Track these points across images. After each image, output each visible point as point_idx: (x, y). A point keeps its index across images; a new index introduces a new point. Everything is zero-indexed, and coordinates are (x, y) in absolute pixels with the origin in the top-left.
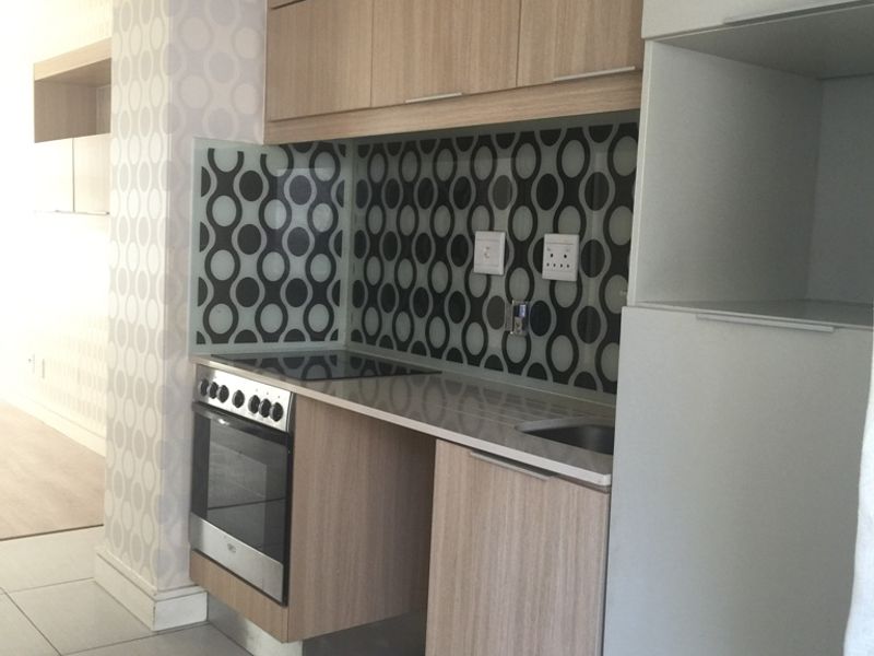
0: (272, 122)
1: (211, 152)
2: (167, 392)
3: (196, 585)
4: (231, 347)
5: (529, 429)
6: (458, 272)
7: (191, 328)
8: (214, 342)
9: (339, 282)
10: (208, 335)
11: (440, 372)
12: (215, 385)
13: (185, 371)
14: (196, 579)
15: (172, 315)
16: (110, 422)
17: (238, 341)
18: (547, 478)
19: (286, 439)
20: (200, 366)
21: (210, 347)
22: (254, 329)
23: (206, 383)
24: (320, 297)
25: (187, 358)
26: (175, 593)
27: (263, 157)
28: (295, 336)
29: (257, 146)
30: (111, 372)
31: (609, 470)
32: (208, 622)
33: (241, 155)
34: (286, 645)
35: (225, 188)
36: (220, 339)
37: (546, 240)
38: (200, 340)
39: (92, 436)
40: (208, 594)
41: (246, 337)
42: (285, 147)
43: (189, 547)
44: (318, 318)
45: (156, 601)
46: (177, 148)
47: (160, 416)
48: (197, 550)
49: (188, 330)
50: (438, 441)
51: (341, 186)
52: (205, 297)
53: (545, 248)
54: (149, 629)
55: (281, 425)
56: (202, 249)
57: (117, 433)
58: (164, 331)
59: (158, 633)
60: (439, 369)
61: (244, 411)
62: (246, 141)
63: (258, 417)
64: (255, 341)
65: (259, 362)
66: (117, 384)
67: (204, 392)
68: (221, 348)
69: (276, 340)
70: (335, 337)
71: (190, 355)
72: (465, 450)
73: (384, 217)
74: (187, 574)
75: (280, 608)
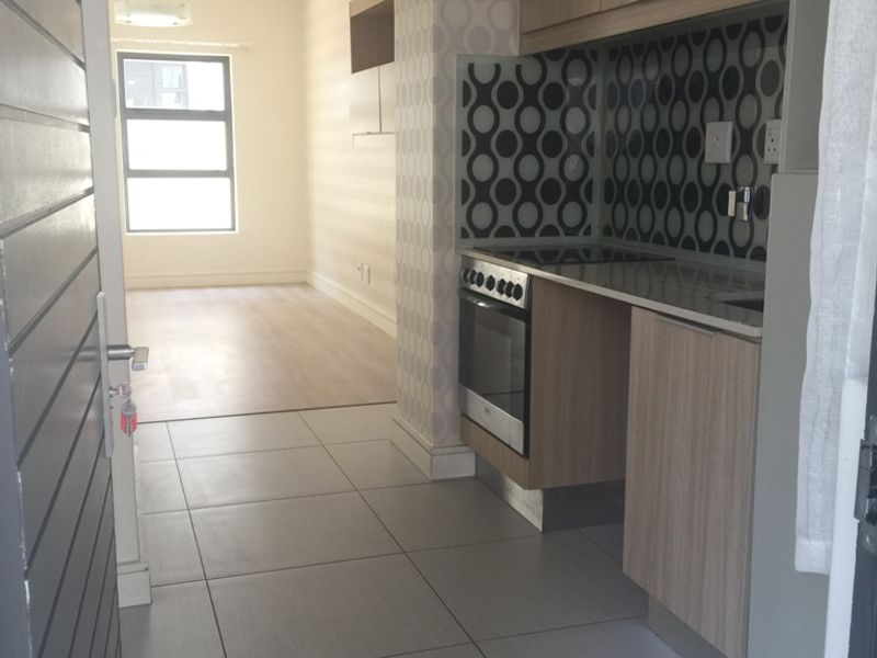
0: (525, 35)
1: (471, 67)
2: (437, 279)
3: (466, 445)
4: (491, 241)
5: (724, 299)
6: (692, 164)
7: (456, 223)
8: (477, 236)
9: (591, 180)
10: (470, 231)
11: (673, 259)
12: (474, 272)
13: (452, 262)
14: (465, 441)
15: (439, 213)
16: (399, 307)
17: (498, 235)
18: (712, 333)
19: (524, 315)
20: (465, 257)
21: (473, 241)
22: (511, 225)
23: (467, 271)
24: (573, 195)
25: (453, 250)
26: (448, 450)
27: (518, 69)
28: (550, 231)
29: (513, 57)
30: (398, 265)
31: (758, 323)
32: (476, 477)
33: (498, 67)
34: (527, 491)
35: (484, 98)
36: (482, 233)
37: (768, 127)
38: (464, 234)
39: (386, 321)
40: (476, 454)
41: (505, 232)
42: (538, 56)
43: (459, 413)
44: (572, 214)
45: (432, 455)
46: (440, 65)
47: (432, 300)
48: (465, 416)
49: (453, 226)
50: (633, 308)
51: (593, 90)
52: (468, 198)
53: (767, 134)
54: (427, 477)
55: (519, 303)
56: (464, 154)
57: (404, 317)
58: (434, 227)
59: (435, 482)
60: (670, 256)
61: (494, 294)
62: (503, 54)
63: (504, 298)
64: (513, 235)
65: (517, 254)
66: (403, 275)
67: (465, 280)
68: (482, 242)
69: (533, 235)
70: (588, 232)
71: (456, 248)
72: (653, 314)
73: (630, 116)
74: (458, 436)
75: (521, 459)
